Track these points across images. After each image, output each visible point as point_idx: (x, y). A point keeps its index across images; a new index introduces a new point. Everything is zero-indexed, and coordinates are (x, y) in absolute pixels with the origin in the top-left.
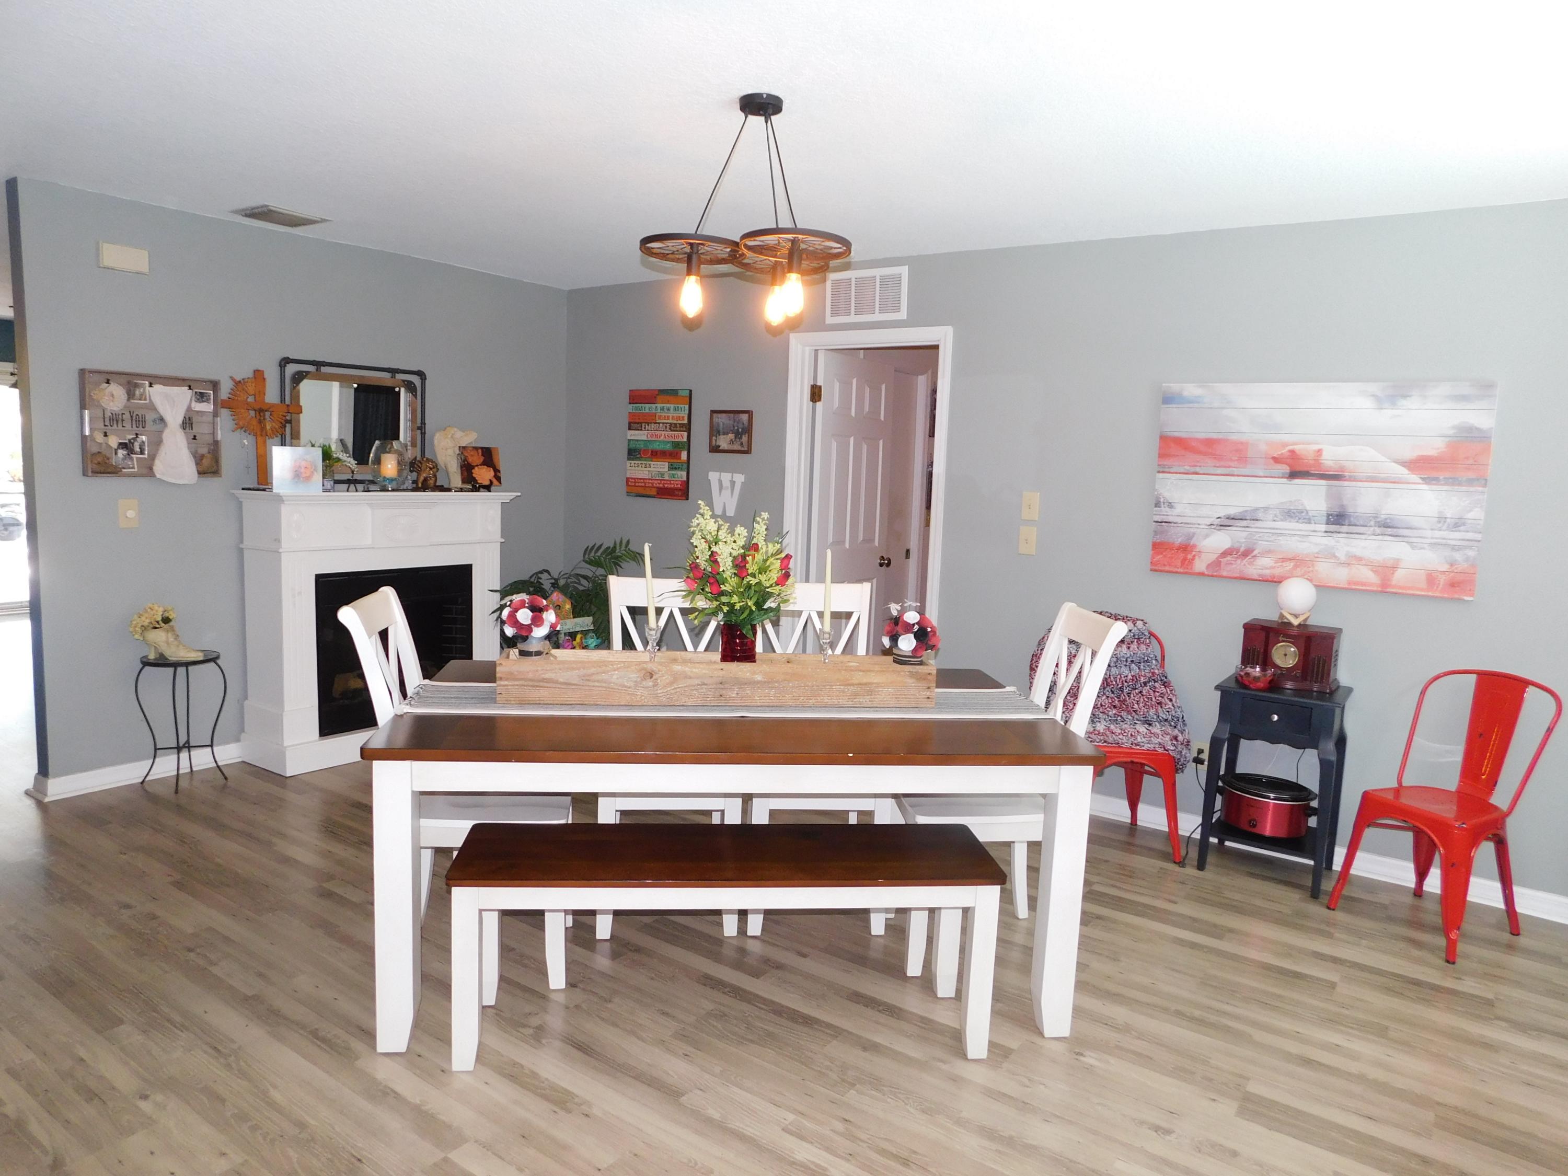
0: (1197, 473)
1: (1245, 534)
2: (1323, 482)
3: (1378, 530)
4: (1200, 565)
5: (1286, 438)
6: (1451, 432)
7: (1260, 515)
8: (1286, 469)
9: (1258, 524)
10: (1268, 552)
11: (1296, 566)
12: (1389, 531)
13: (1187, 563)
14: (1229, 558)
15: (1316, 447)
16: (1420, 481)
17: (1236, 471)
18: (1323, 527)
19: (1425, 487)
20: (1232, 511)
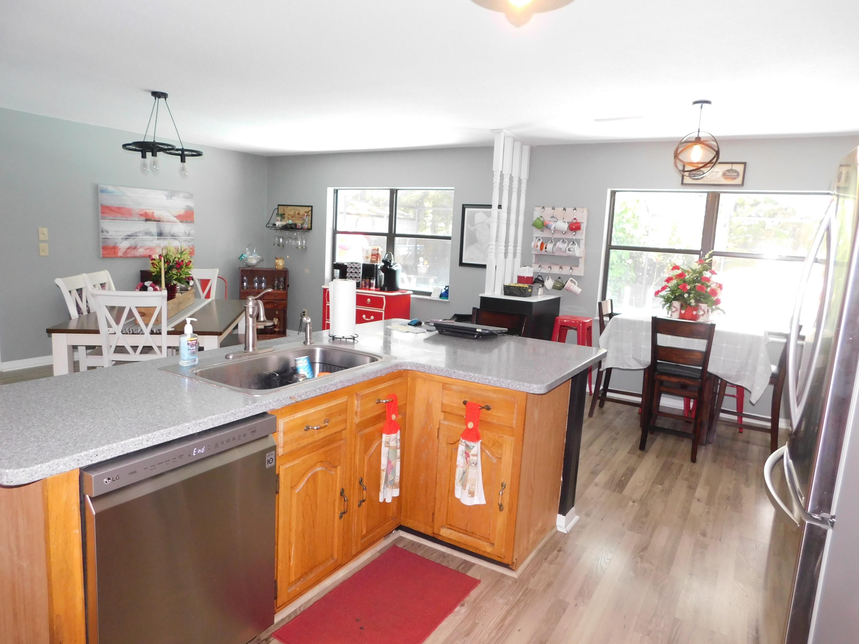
0: (115, 220)
1: (134, 241)
2: (155, 223)
3: (171, 237)
4: (120, 254)
5: (144, 208)
6: (185, 207)
7: (138, 234)
8: (144, 218)
9: (138, 237)
10: (142, 247)
11: (150, 251)
12: (174, 237)
13: (115, 253)
14: (129, 250)
15: (152, 211)
16: (179, 222)
17: (129, 219)
18: (156, 237)
19: (181, 224)
20: (129, 233)
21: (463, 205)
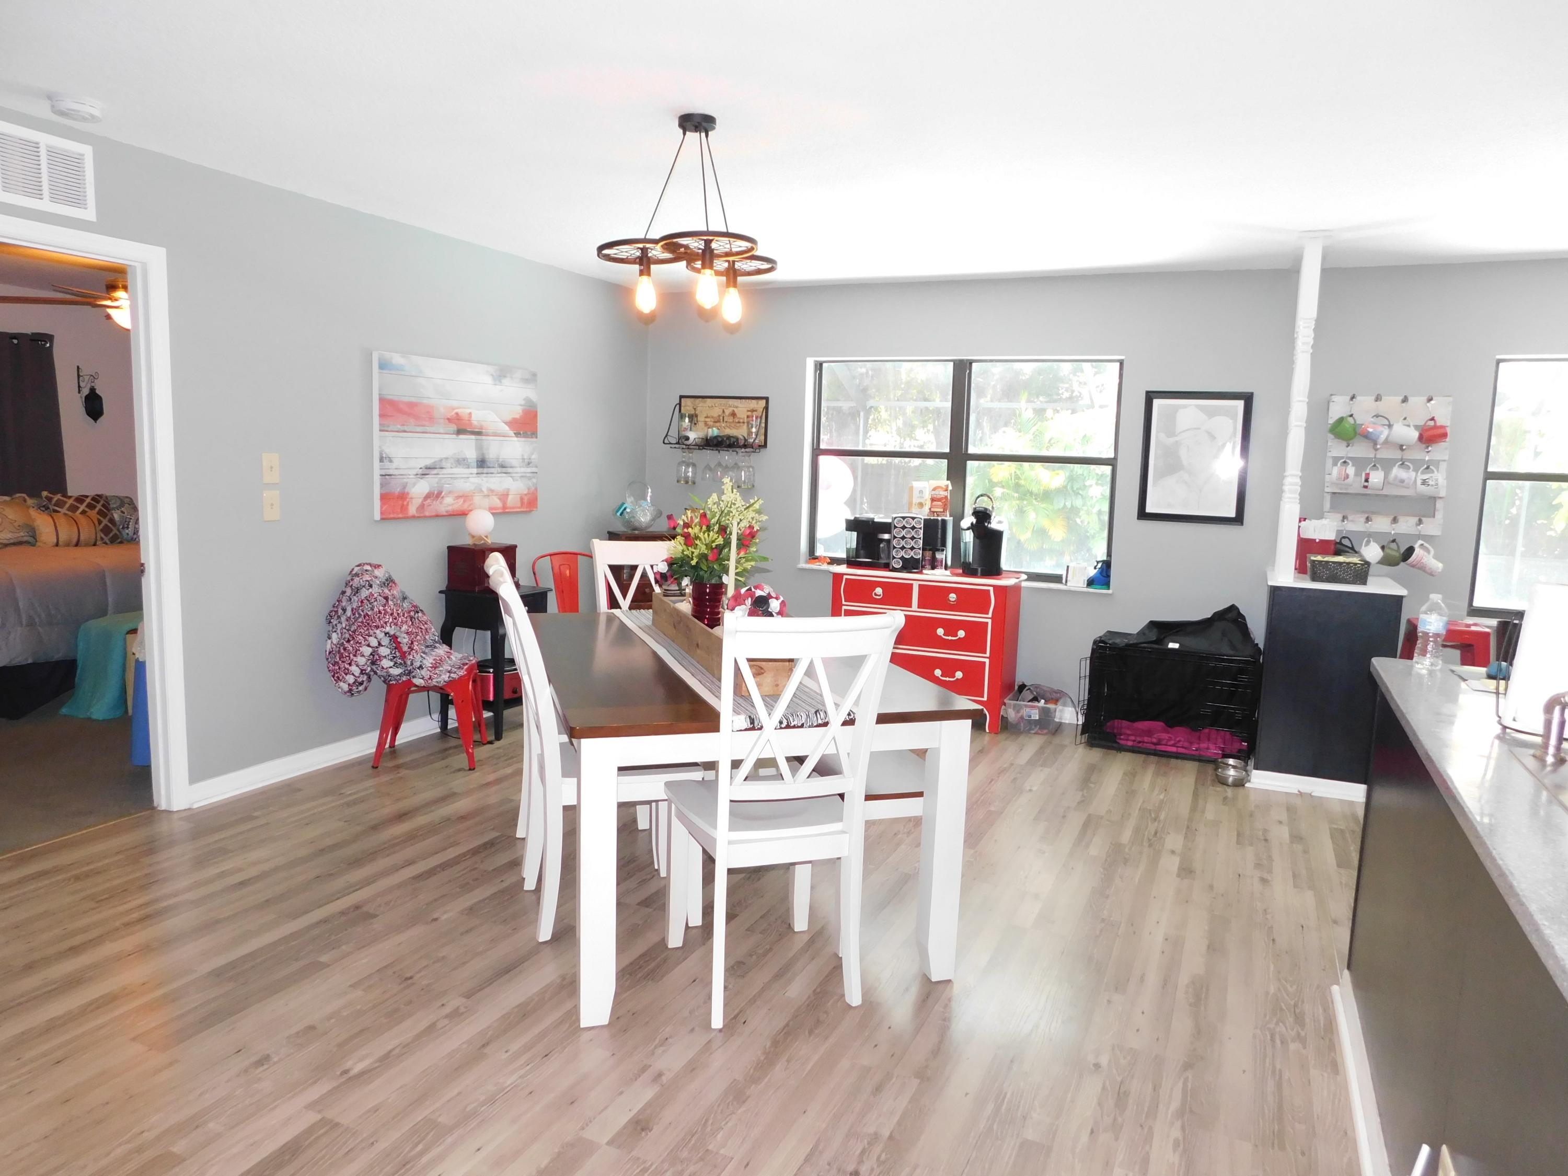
0: (405, 431)
1: (437, 480)
2: (473, 437)
3: (499, 470)
4: (412, 510)
5: (455, 404)
7: (444, 464)
8: (453, 428)
9: (444, 471)
10: (450, 492)
11: (464, 501)
12: (504, 470)
13: (404, 508)
14: (429, 501)
15: (468, 411)
16: (514, 435)
17: (428, 429)
18: (475, 471)
19: (516, 439)
20: (428, 462)
21: (1148, 393)
